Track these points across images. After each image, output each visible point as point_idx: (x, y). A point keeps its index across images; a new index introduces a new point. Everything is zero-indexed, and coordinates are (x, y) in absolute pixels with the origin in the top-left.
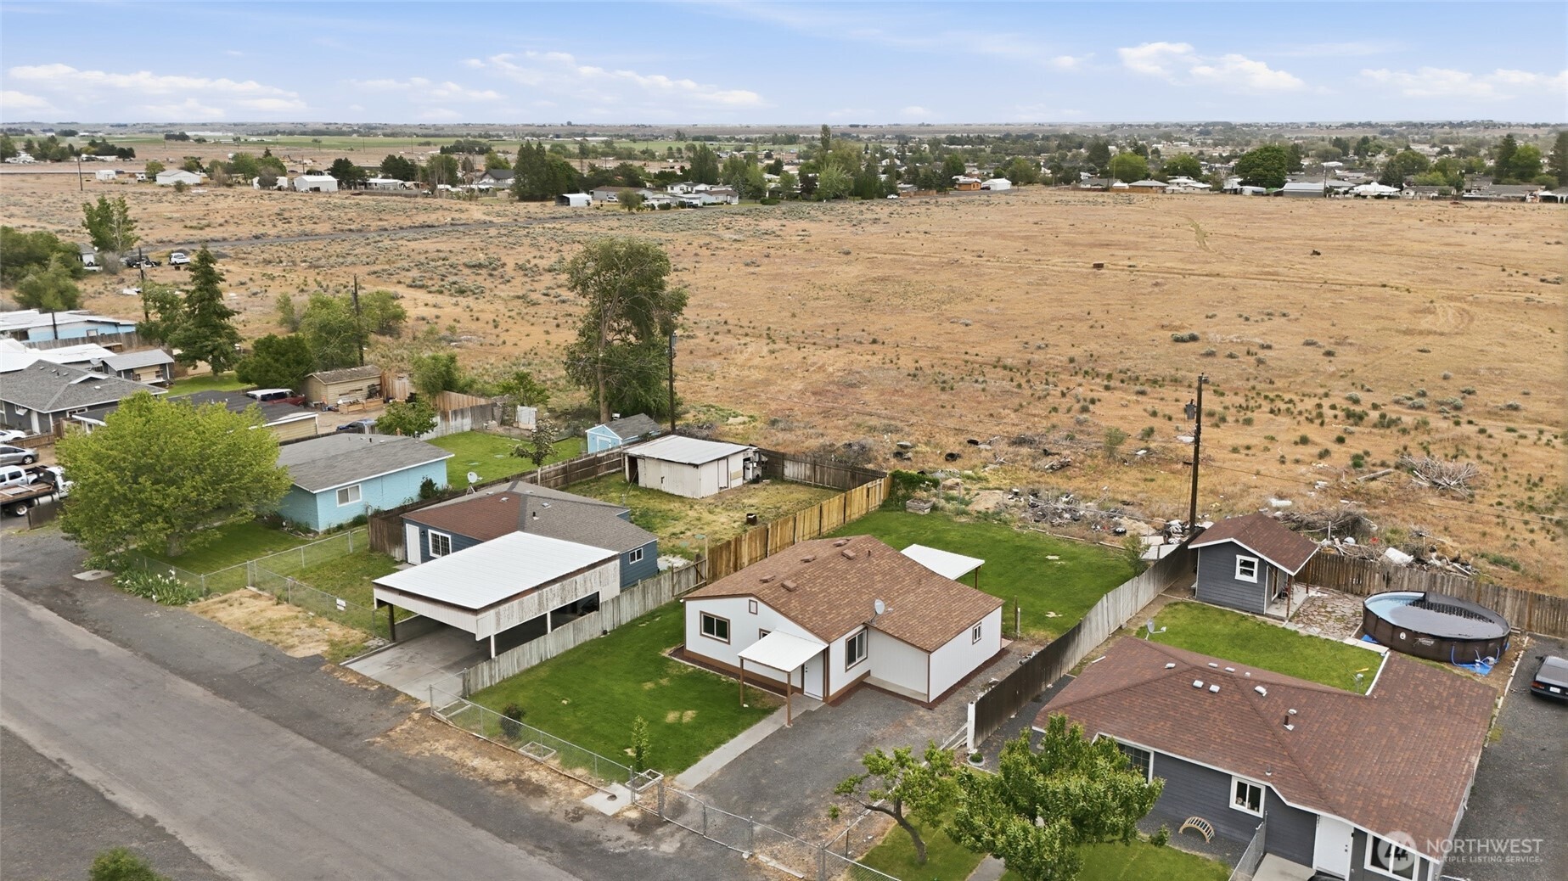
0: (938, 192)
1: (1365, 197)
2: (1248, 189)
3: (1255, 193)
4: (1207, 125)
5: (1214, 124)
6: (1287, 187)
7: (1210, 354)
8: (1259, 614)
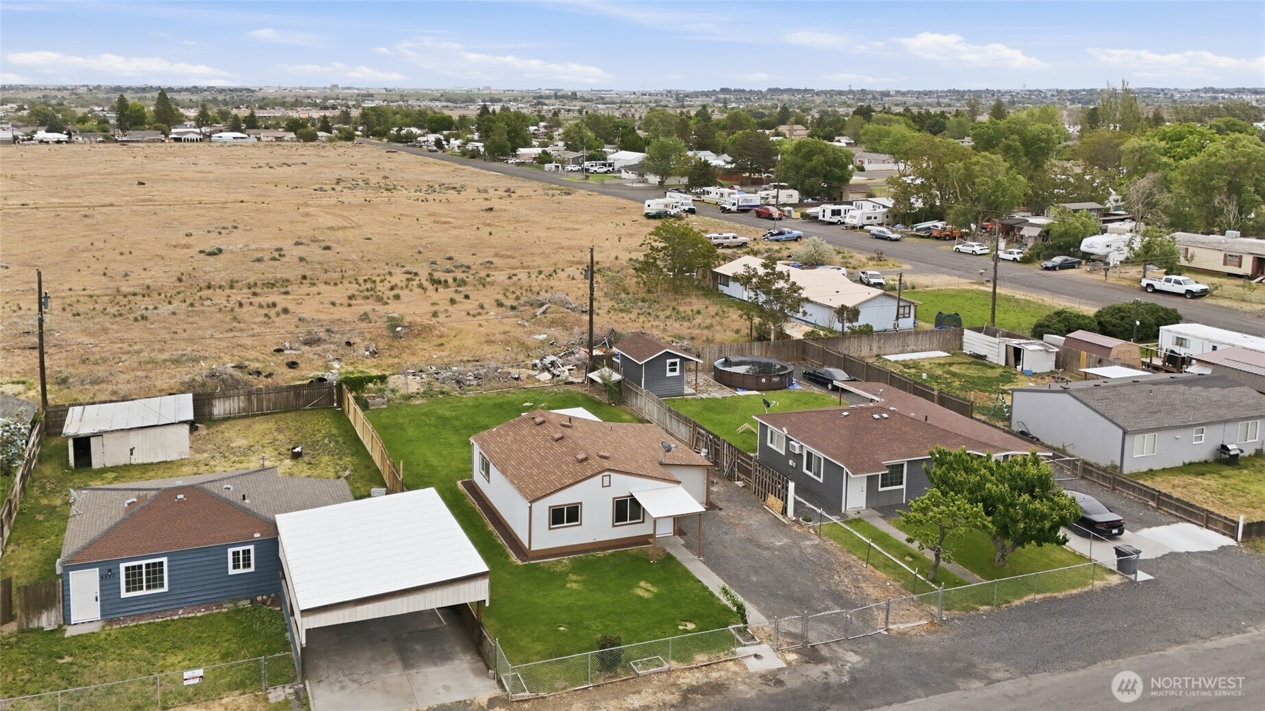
1: (51, 142)
7: (259, 260)
8: (683, 395)
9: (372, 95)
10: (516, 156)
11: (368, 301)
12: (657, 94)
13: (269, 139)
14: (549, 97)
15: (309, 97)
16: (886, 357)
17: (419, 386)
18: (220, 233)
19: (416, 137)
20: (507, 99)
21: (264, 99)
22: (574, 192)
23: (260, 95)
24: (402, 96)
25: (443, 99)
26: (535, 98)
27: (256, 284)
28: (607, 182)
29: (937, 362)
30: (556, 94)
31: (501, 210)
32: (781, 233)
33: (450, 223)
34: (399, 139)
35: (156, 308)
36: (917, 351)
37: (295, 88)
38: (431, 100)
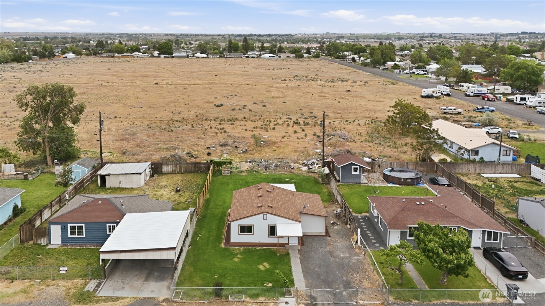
0: (49, 59)
1: (199, 58)
2: (162, 56)
3: (165, 57)
4: (120, 34)
5: (123, 34)
6: (174, 55)
7: (234, 110)
8: (360, 183)
9: (343, 37)
10: (385, 66)
11: (261, 130)
12: (485, 35)
13: (284, 57)
14: (427, 37)
15: (315, 38)
16: (483, 175)
17: (248, 167)
18: (228, 98)
19: (346, 56)
20: (406, 38)
21: (296, 39)
22: (397, 83)
23: (295, 37)
24: (357, 37)
25: (376, 38)
26: (420, 37)
27: (224, 120)
28: (419, 79)
29: (509, 180)
30: (431, 35)
31: (354, 91)
32: (483, 108)
33: (326, 96)
34: (339, 57)
35: (179, 127)
36: (503, 173)
37: (311, 34)
38: (370, 39)
